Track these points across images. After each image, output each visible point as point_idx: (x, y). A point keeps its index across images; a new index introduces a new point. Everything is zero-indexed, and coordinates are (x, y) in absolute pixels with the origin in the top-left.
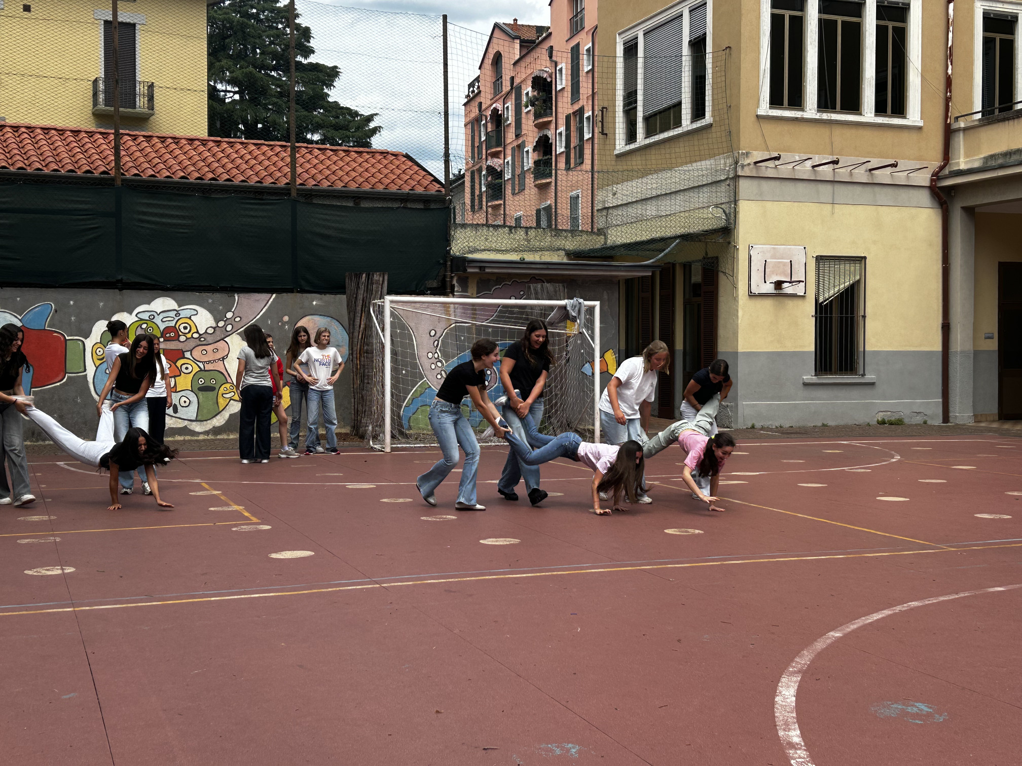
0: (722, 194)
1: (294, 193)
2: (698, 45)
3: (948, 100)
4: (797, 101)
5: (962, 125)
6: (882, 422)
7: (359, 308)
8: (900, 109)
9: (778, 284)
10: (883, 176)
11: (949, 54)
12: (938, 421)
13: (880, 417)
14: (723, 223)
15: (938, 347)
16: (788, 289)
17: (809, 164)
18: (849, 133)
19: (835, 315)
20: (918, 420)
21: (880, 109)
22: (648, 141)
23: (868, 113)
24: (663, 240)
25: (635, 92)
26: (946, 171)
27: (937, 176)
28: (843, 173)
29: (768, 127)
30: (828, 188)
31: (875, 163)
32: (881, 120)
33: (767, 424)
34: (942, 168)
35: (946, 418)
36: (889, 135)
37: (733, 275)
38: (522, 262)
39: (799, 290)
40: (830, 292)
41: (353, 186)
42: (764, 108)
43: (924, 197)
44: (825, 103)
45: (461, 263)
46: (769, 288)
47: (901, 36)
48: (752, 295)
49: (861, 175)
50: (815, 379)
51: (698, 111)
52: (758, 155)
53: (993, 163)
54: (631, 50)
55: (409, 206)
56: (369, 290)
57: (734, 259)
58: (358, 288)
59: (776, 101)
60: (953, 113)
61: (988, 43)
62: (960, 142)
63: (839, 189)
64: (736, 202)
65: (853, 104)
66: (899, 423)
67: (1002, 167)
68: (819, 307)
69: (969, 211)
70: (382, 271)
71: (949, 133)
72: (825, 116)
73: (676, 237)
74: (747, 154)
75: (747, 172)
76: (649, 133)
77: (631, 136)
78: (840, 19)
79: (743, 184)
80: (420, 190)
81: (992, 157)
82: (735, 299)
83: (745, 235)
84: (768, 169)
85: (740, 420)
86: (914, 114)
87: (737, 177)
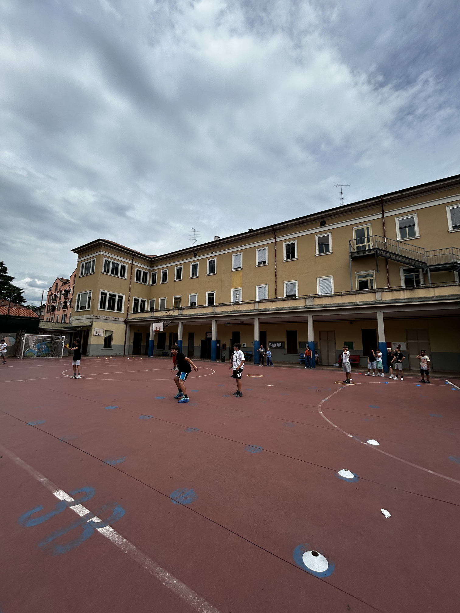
0: (91, 320)
1: (8, 316)
2: (89, 298)
3: (128, 310)
4: (104, 308)
5: (129, 313)
6: (114, 355)
7: (19, 336)
8: (121, 310)
9: (99, 334)
10: (117, 319)
11: (129, 304)
12: (123, 355)
13: (114, 354)
14: (90, 325)
15: (124, 344)
16: (100, 335)
17: (105, 317)
18: (112, 313)
19: (108, 339)
20: (120, 355)
21: (117, 310)
22: (81, 310)
23: (116, 311)
24: (80, 326)
25: (79, 303)
26: (127, 319)
27: (125, 320)
28: (111, 319)
29: (99, 311)
30: (108, 320)
31: (115, 317)
32: (117, 312)
33: (94, 355)
34: (126, 319)
35: (124, 354)
36: (119, 314)
37: (91, 332)
38: (53, 329)
39: (102, 335)
40: (107, 336)
41: (20, 315)
42: (99, 309)
43: (123, 323)
44: (109, 309)
45: (41, 329)
46: (97, 335)
47: (122, 301)
48: (94, 336)
49: (113, 319)
50: (103, 349)
51: (88, 308)
52: (97, 315)
53: (133, 319)
54: (79, 296)
55: (32, 319)
56: (21, 333)
57: (92, 330)
58: (19, 332)
59: (101, 308)
60: (129, 311)
61: (135, 303)
62: (129, 315)
63: (110, 321)
64: (93, 322)
65: (113, 309)
66: (117, 355)
67: (133, 320)
68: (105, 338)
69: (130, 325)
70: (25, 330)
71: (128, 314)
72: (108, 310)
73: (82, 326)
74: (95, 315)
75: (95, 317)
76: (81, 309)
77: (78, 309)
78: (112, 297)
79: (94, 319)
80: (34, 317)
81: (133, 318)
82: (91, 336)
83: (93, 327)
84: (99, 318)
85: (90, 355)
86: (123, 311)
87: (93, 318)
